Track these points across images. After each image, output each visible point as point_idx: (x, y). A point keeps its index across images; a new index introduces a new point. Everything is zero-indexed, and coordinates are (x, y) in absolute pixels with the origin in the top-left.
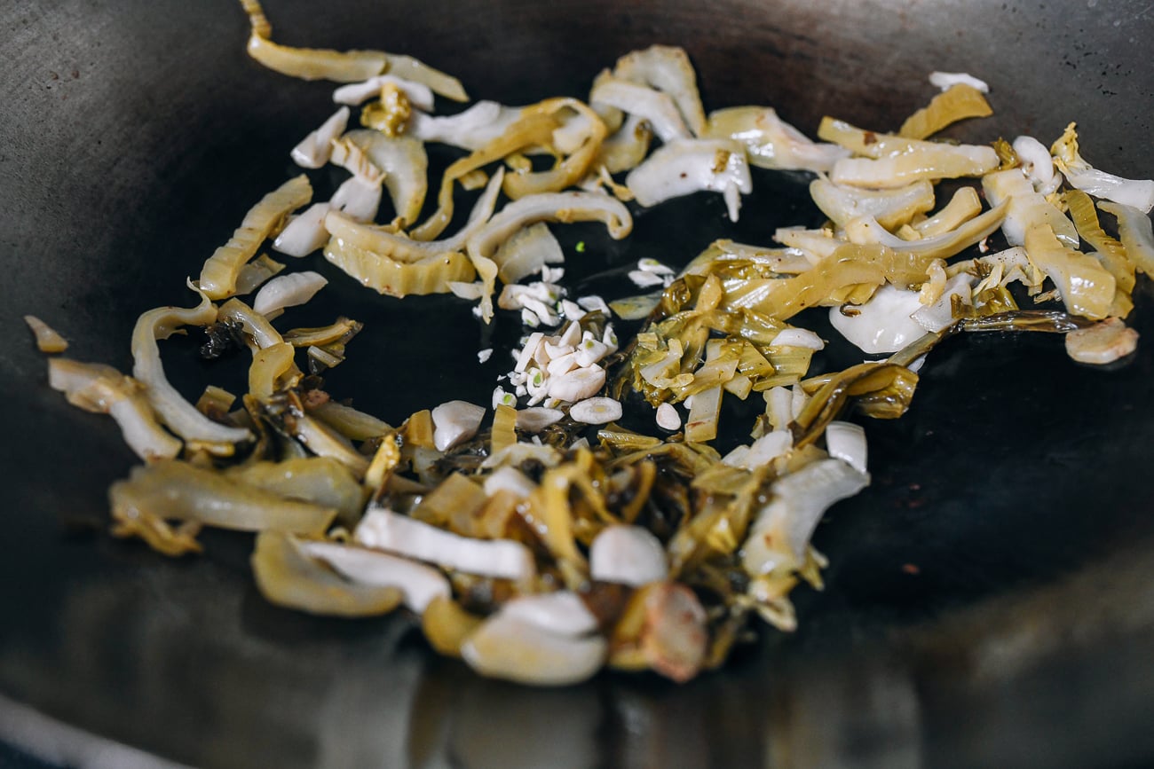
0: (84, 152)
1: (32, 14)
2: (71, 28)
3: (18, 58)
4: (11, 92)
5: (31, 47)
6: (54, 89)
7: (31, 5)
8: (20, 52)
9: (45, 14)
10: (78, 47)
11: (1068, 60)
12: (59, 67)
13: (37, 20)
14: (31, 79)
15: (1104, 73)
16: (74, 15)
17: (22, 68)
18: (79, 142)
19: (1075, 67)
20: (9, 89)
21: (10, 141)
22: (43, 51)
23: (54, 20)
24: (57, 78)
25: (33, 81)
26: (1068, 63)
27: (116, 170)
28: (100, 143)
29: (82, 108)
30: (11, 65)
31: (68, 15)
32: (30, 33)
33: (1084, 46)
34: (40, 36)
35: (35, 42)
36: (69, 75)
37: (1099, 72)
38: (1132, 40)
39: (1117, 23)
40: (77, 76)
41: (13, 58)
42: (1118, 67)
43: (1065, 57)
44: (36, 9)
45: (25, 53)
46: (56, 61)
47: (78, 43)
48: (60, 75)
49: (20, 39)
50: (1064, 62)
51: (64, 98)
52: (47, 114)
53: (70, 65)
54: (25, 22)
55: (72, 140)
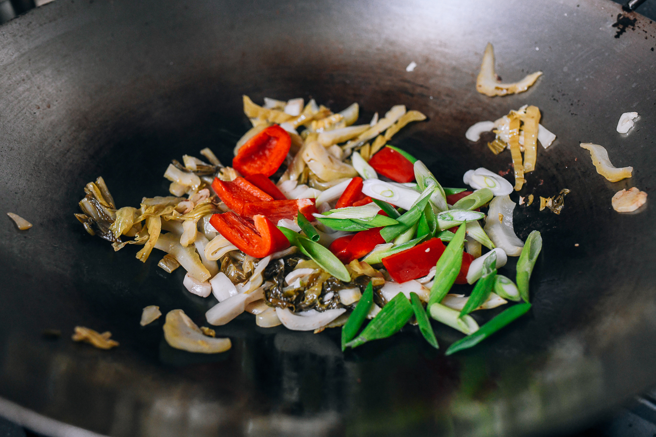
0: (52, 145)
1: (27, 76)
2: (46, 83)
3: (20, 98)
4: (15, 116)
5: (27, 93)
6: (38, 114)
7: (27, 72)
8: (20, 95)
9: (33, 76)
10: (50, 93)
11: (554, 97)
12: (41, 103)
13: (29, 79)
14: (25, 109)
15: (572, 104)
16: (48, 77)
17: (22, 103)
18: (50, 140)
19: (557, 101)
20: (15, 114)
21: (15, 140)
22: (32, 95)
23: (38, 79)
24: (39, 108)
25: (27, 110)
26: (554, 99)
27: (69, 154)
28: (60, 141)
29: (51, 123)
30: (16, 102)
31: (45, 76)
32: (26, 86)
33: (562, 90)
34: (31, 87)
35: (28, 90)
36: (45, 107)
37: (570, 103)
38: (585, 88)
39: (577, 80)
40: (49, 107)
41: (17, 98)
42: (579, 101)
43: (553, 96)
44: (30, 74)
45: (23, 96)
46: (38, 99)
47: (50, 90)
48: (40, 107)
49: (21, 89)
50: (552, 98)
51: (43, 118)
52: (33, 126)
53: (46, 101)
54: (23, 80)
55: (46, 140)
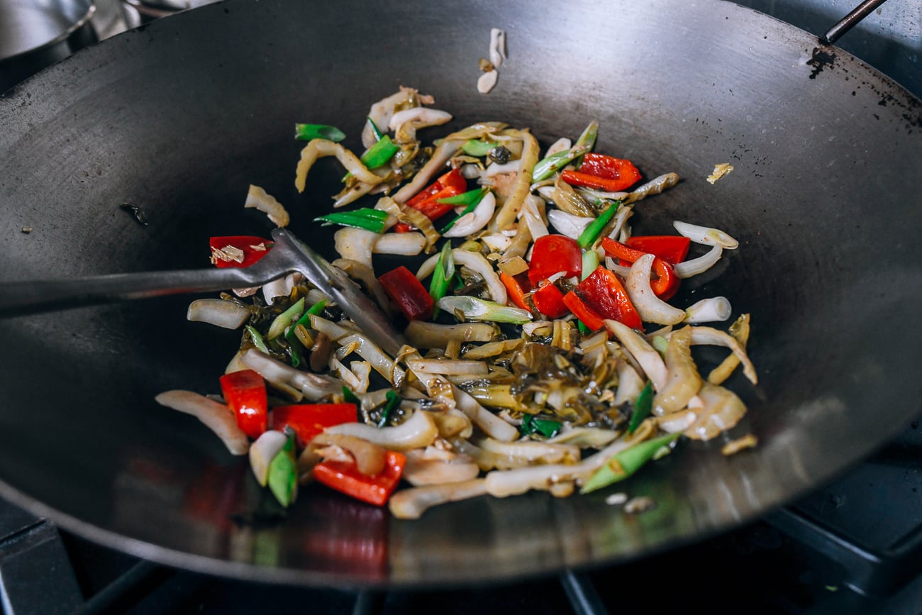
0: (104, 222)
1: (72, 135)
2: (96, 143)
3: (64, 163)
4: (59, 185)
5: (72, 157)
6: (86, 182)
7: (72, 130)
8: (65, 159)
9: (80, 135)
10: (100, 156)
12: (89, 168)
13: (76, 139)
14: (71, 177)
16: (99, 135)
17: (66, 170)
18: (101, 216)
20: (59, 183)
21: (59, 216)
22: (80, 159)
23: (86, 139)
24: (88, 175)
25: (73, 178)
27: (124, 233)
28: (114, 216)
29: (103, 194)
30: (60, 168)
31: (95, 135)
32: (71, 148)
34: (77, 150)
35: (74, 153)
36: (95, 173)
40: (100, 174)
41: (61, 164)
44: (76, 132)
45: (68, 160)
46: (87, 164)
47: (101, 152)
48: (89, 174)
49: (65, 152)
51: (92, 188)
52: (81, 198)
53: (96, 166)
54: (68, 140)
55: (96, 214)
